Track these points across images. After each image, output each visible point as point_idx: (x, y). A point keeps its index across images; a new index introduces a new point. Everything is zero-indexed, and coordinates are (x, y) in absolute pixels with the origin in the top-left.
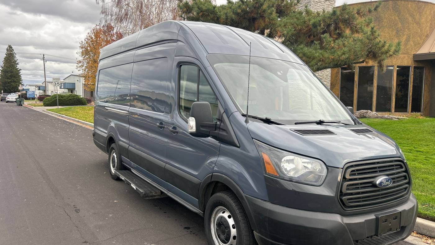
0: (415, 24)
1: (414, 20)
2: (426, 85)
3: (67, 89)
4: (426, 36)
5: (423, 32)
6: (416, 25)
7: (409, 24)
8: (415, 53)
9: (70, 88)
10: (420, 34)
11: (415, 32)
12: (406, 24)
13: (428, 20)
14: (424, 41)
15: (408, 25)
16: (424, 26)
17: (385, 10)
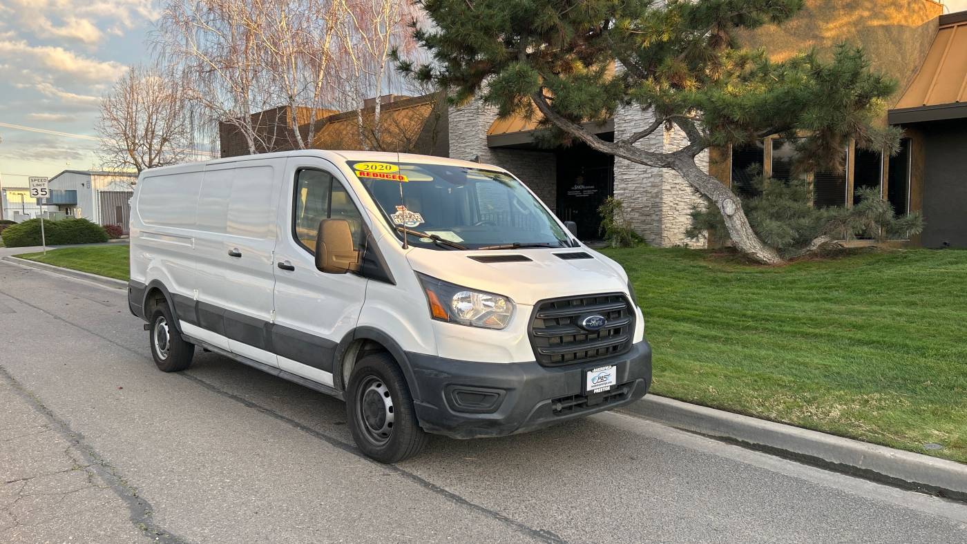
0: (890, 43)
1: (887, 35)
2: (914, 179)
3: (56, 205)
4: (913, 71)
5: (907, 62)
6: (893, 46)
7: (877, 42)
8: (891, 107)
9: (64, 202)
10: (901, 65)
11: (891, 61)
12: (872, 42)
13: (916, 36)
14: (909, 82)
15: (875, 46)
16: (909, 49)
17: (828, 13)
